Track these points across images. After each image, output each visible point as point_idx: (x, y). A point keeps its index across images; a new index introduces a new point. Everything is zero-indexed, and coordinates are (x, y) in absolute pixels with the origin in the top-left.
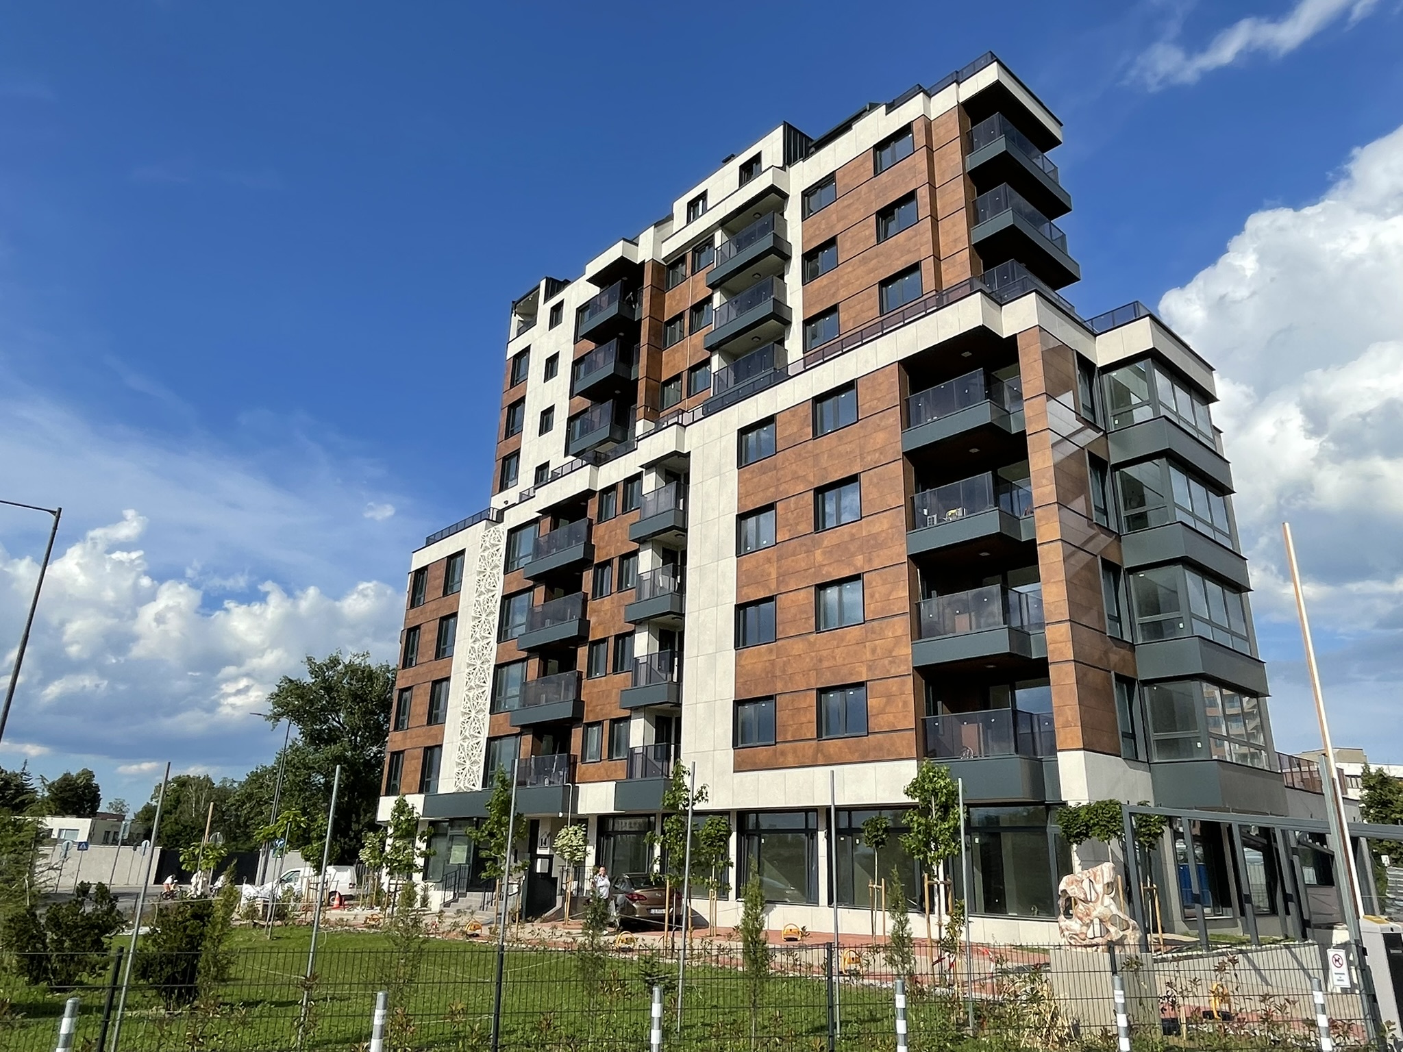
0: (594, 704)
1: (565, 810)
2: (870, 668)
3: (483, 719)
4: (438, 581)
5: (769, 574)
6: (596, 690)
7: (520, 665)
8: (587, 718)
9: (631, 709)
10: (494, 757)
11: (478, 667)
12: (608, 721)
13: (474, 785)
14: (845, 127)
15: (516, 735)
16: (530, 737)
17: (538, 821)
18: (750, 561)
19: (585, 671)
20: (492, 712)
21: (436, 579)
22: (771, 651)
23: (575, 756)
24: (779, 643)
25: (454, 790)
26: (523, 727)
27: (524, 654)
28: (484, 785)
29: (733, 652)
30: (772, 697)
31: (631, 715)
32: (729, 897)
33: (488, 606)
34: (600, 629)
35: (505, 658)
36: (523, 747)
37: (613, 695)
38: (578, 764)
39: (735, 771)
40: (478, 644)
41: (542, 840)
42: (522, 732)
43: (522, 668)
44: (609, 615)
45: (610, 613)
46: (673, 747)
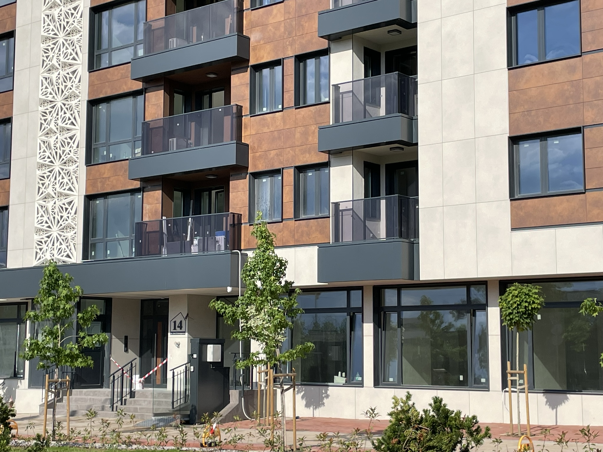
0: (265, 147)
1: (235, 285)
3: (75, 172)
6: (266, 130)
7: (130, 100)
8: (255, 166)
9: (329, 152)
10: (94, 220)
11: (59, 104)
12: (292, 170)
13: (68, 256)
15: (133, 191)
16: (158, 194)
17: (168, 299)
19: (246, 105)
20: (89, 162)
22: (573, 70)
23: (240, 216)
24: (587, 58)
25: (35, 263)
26: (143, 180)
27: (139, 85)
28: (85, 255)
29: (504, 74)
30: (577, 130)
31: (332, 160)
32: (486, 387)
33: (68, 23)
34: (268, 47)
35: (104, 91)
36: (146, 207)
37: (298, 135)
38: (243, 226)
39: (513, 229)
40: (56, 74)
41: (175, 322)
42: (144, 188)
43: (135, 105)
44: (282, 30)
45: (285, 26)
46: (383, 203)
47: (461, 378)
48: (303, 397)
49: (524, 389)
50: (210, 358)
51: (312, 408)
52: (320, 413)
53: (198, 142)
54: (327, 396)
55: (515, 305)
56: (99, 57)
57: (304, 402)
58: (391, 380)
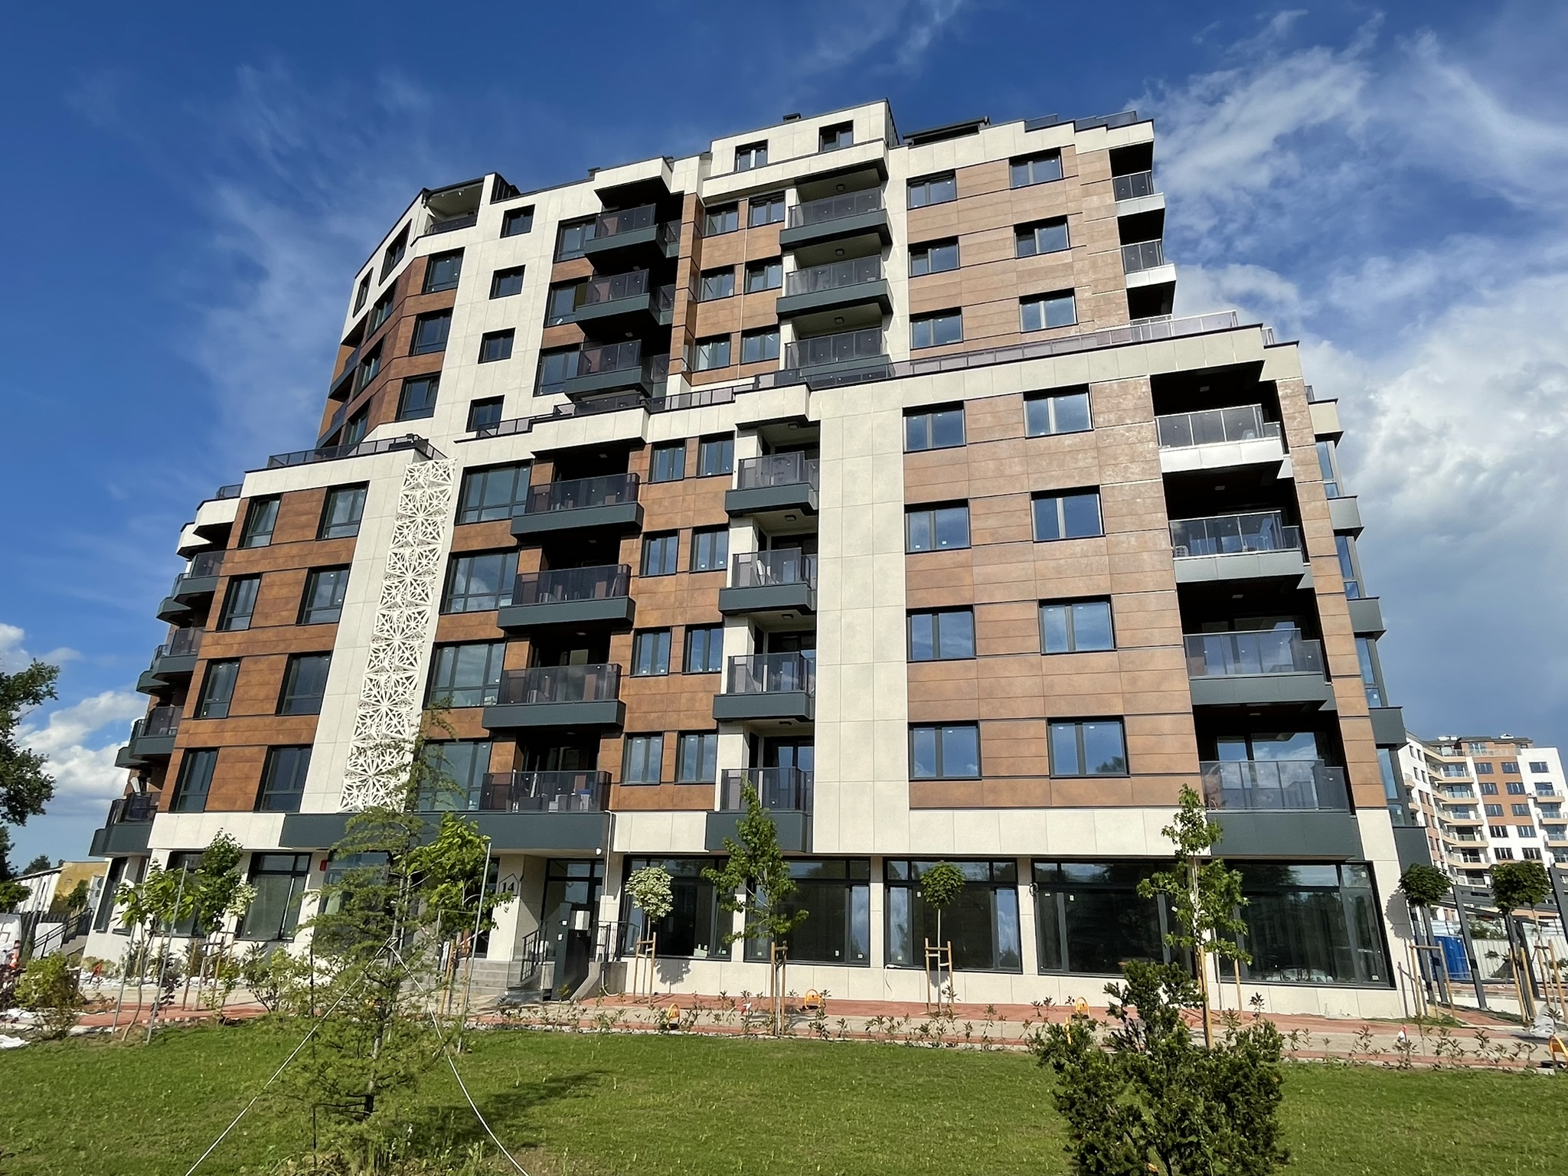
0: (644, 708)
2: (1125, 702)
3: (408, 714)
4: (303, 517)
6: (647, 692)
7: (487, 647)
8: (632, 726)
9: (718, 720)
11: (397, 643)
12: (675, 734)
13: (386, 804)
14: (972, 129)
15: (479, 741)
16: (511, 745)
17: (498, 859)
18: (929, 561)
19: (626, 667)
20: (427, 705)
21: (299, 514)
22: (969, 669)
23: (609, 775)
24: (981, 661)
25: (339, 809)
26: (494, 729)
27: (501, 634)
29: (903, 666)
30: (974, 723)
31: (720, 728)
32: (866, 962)
33: (420, 563)
34: (656, 614)
35: (456, 634)
36: (495, 759)
37: (683, 701)
38: (612, 786)
39: (910, 809)
40: (398, 612)
41: (505, 884)
42: (493, 738)
44: (672, 599)
45: (675, 597)
46: (761, 773)
47: (837, 953)
48: (658, 971)
50: (579, 926)
51: (668, 983)
52: (678, 989)
54: (689, 971)
55: (942, 882)
56: (450, 601)
57: (660, 976)
58: (760, 954)
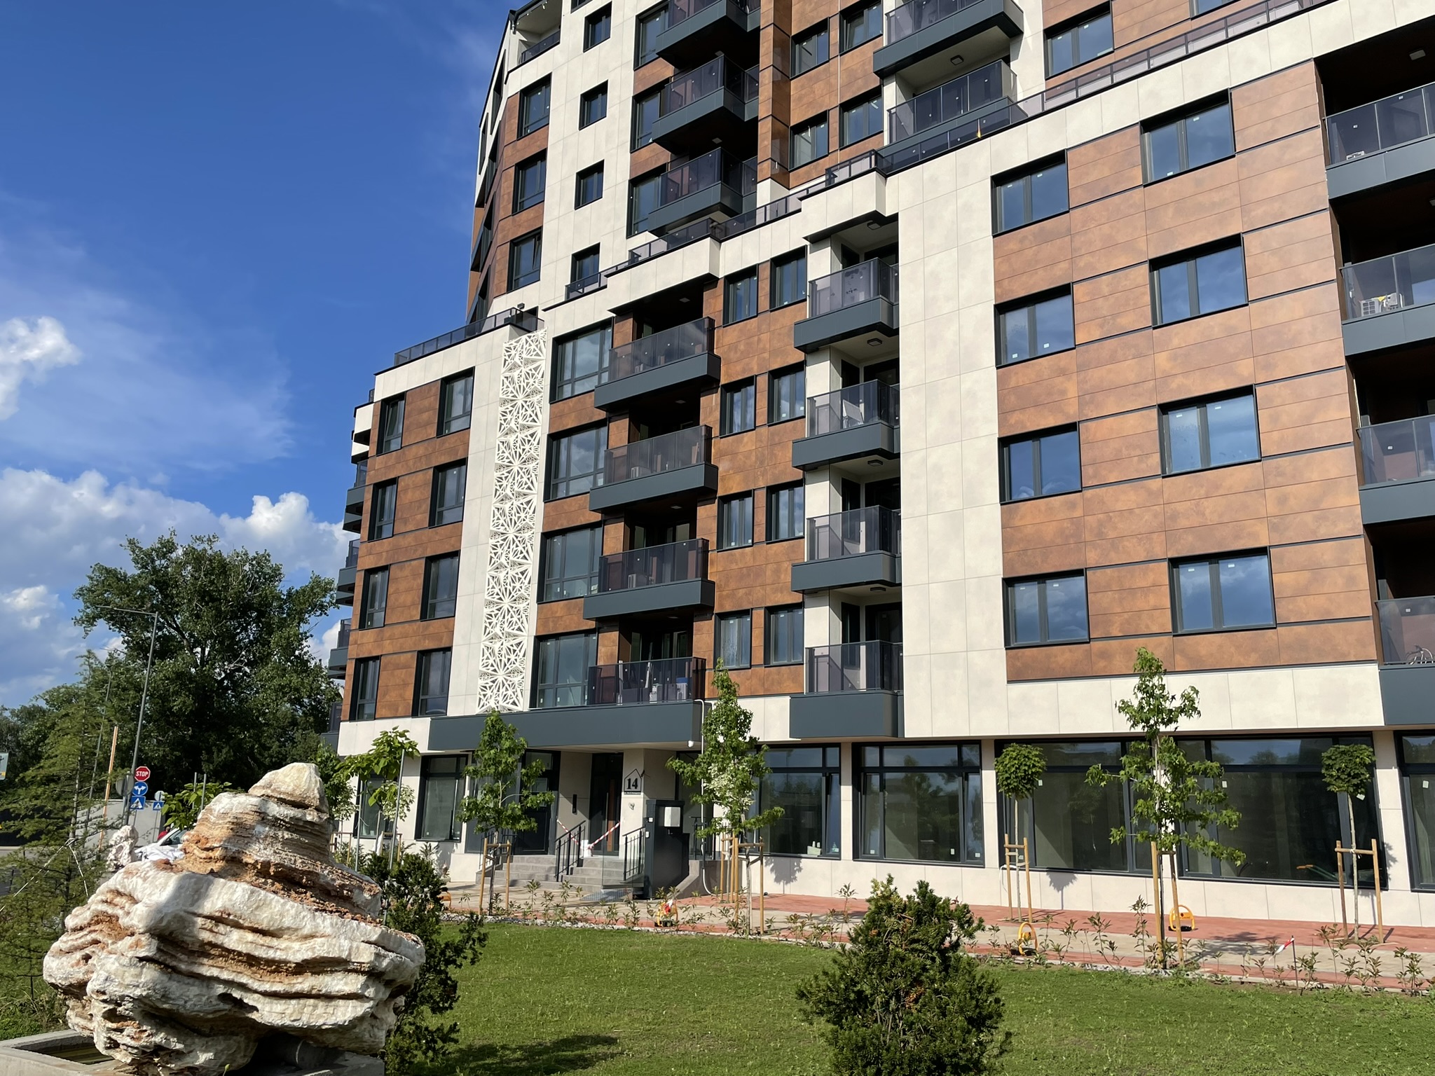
0: (733, 585)
1: (697, 739)
2: (1273, 528)
3: (525, 610)
4: (425, 416)
5: (1063, 392)
6: (734, 566)
7: (588, 533)
8: (721, 606)
9: (803, 592)
10: (544, 663)
11: (511, 537)
12: (762, 612)
13: (514, 703)
15: (588, 632)
16: (615, 635)
17: (622, 754)
18: (1022, 375)
19: (713, 540)
20: (540, 599)
21: (421, 412)
22: (1073, 506)
23: (704, 661)
25: (478, 711)
26: (598, 620)
27: (597, 517)
28: (533, 703)
29: (996, 509)
30: (1079, 573)
32: (981, 863)
33: (524, 450)
35: (560, 523)
36: (602, 649)
38: (707, 672)
39: (1009, 682)
40: (509, 504)
41: (629, 780)
42: (599, 628)
43: (593, 537)
44: (753, 459)
45: (756, 455)
46: (863, 649)
47: (953, 852)
49: (1024, 866)
50: (668, 823)
53: (660, 579)
54: (800, 870)
56: (556, 486)
58: (872, 852)
